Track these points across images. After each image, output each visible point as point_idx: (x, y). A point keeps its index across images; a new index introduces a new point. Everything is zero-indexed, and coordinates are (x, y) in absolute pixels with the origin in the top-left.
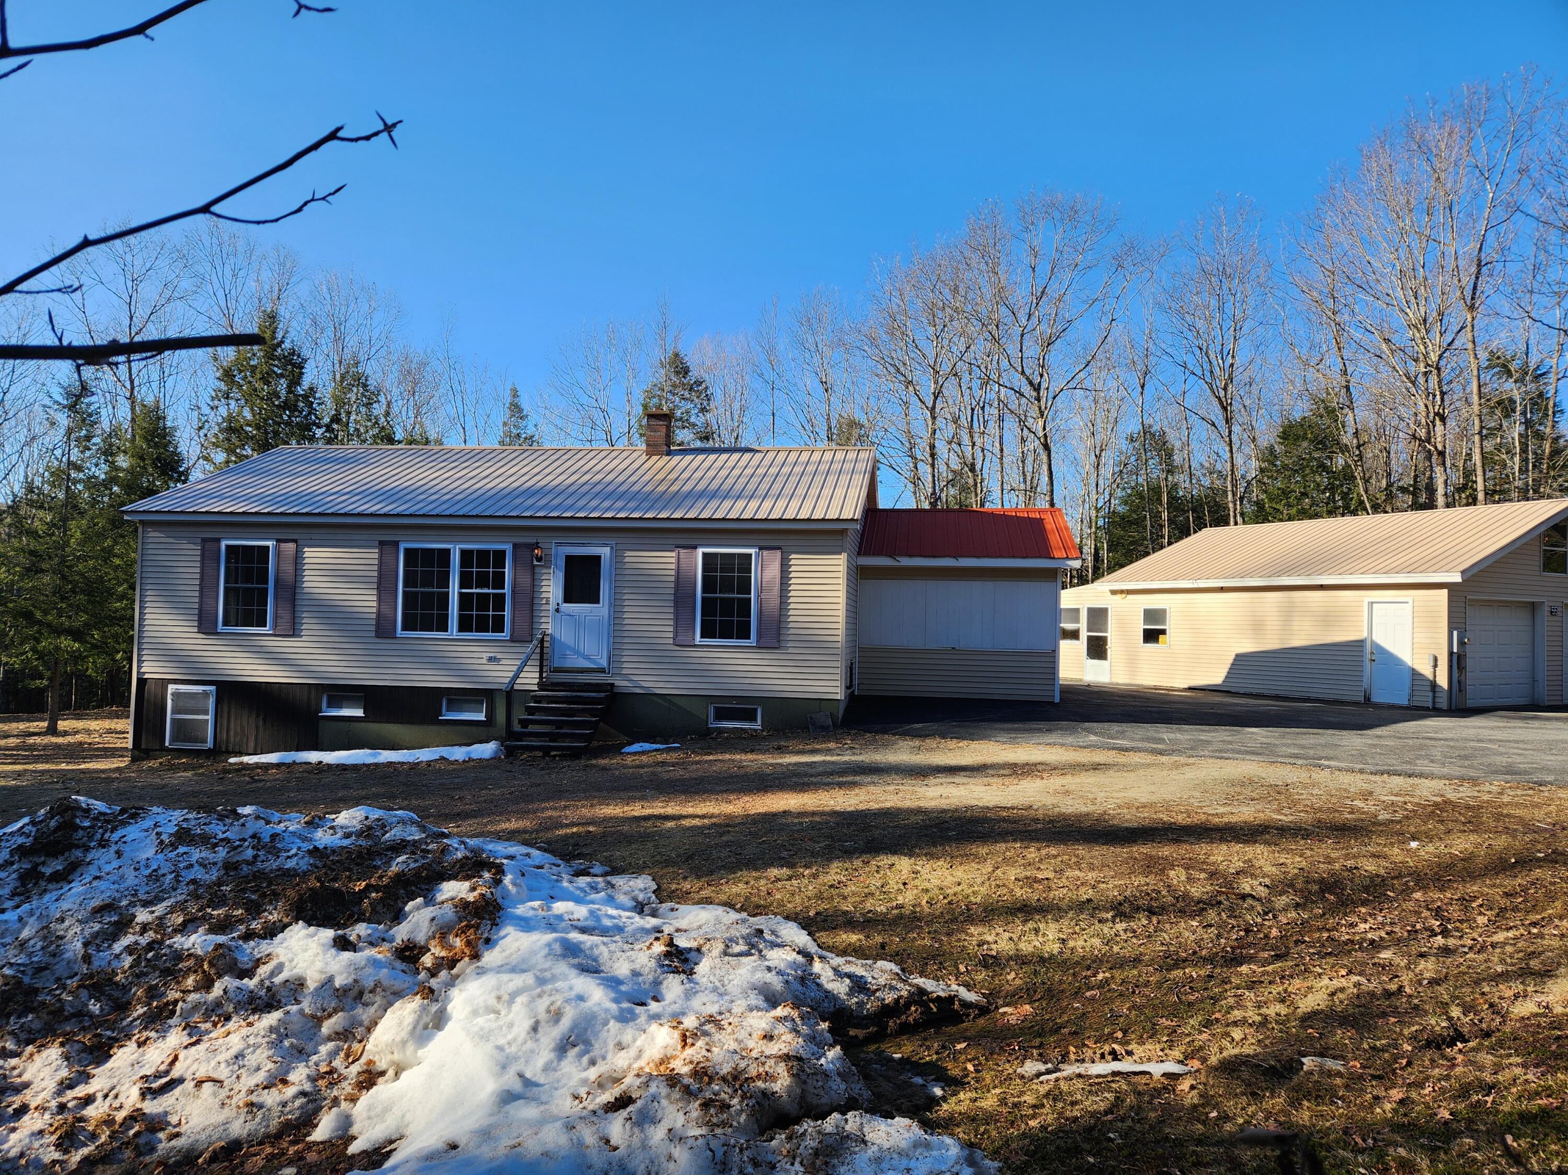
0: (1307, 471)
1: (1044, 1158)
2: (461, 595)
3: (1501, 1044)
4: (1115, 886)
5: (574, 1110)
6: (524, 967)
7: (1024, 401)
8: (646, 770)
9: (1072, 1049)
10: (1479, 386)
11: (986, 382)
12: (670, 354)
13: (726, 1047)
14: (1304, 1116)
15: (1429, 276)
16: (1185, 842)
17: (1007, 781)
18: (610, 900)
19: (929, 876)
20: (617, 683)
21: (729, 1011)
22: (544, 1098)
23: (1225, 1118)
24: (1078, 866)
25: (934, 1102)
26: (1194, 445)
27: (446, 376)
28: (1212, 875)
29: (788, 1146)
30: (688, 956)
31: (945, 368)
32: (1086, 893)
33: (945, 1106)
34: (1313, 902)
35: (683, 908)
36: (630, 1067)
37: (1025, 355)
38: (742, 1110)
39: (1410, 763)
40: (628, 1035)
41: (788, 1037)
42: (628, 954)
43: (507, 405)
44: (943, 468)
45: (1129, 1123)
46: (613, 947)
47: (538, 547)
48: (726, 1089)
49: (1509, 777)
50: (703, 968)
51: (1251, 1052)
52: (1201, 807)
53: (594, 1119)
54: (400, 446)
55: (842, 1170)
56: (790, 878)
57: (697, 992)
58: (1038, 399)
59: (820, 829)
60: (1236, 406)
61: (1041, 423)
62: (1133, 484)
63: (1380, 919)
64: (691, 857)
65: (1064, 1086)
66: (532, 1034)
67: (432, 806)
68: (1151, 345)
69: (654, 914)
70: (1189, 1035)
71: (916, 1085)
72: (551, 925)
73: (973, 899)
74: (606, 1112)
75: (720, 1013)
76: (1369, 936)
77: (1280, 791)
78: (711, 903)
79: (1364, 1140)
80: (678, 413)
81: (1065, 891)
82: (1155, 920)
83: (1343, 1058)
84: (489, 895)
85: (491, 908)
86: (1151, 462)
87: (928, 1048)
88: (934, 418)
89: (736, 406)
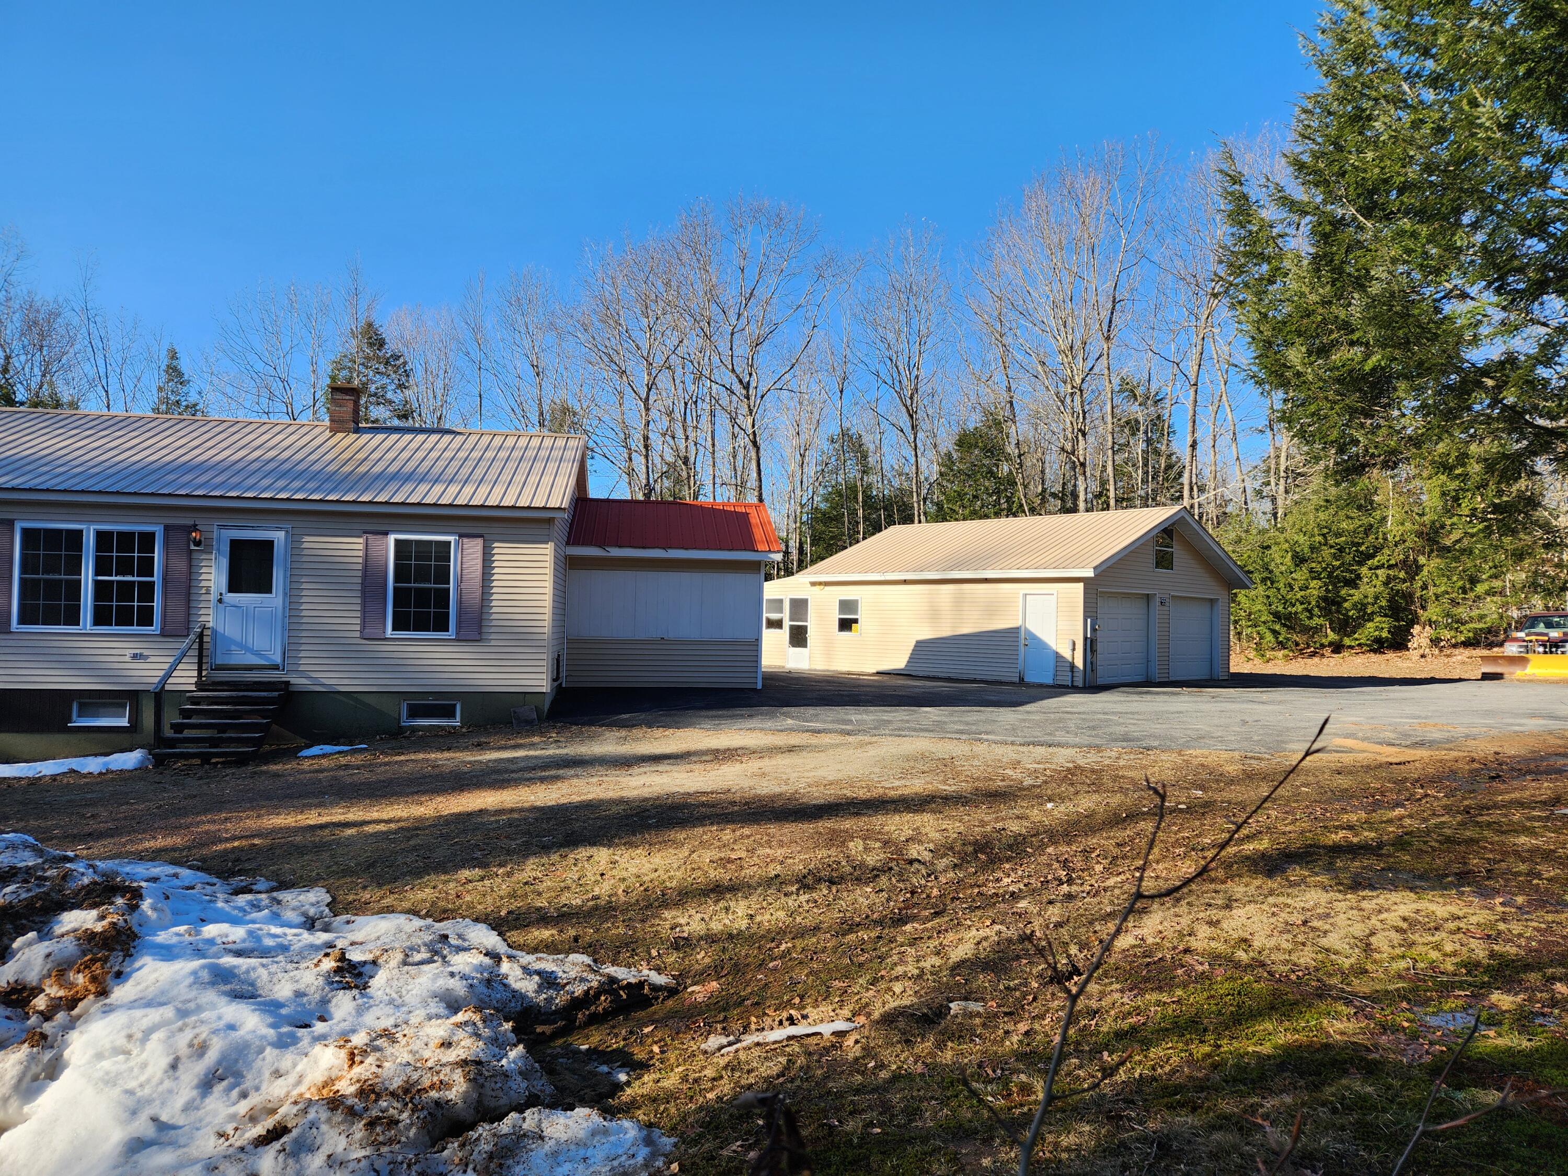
0: (979, 476)
1: (717, 1128)
2: (97, 584)
3: (1106, 974)
4: (801, 860)
5: (219, 1149)
6: (163, 999)
7: (734, 398)
8: (325, 774)
9: (753, 1019)
10: (1113, 408)
11: (698, 377)
12: (362, 323)
13: (399, 1060)
14: (947, 1056)
15: (1076, 308)
16: (864, 814)
17: (709, 766)
18: (276, 918)
19: (627, 865)
20: (293, 681)
21: (406, 1023)
22: (182, 1141)
23: (881, 1066)
24: (769, 844)
25: (618, 1087)
26: (885, 449)
27: (84, 330)
28: (886, 843)
29: (460, 1154)
30: (362, 970)
31: (659, 361)
32: (774, 870)
33: (629, 1091)
34: (968, 862)
35: (360, 919)
36: (287, 1095)
37: (735, 354)
38: (412, 1124)
39: (1050, 734)
40: (287, 1060)
41: (467, 1042)
42: (292, 974)
43: (163, 367)
44: (657, 460)
45: (798, 1082)
46: (274, 968)
47: (196, 530)
48: (396, 1104)
49: (1125, 744)
50: (379, 982)
51: (908, 1003)
52: (880, 782)
53: (242, 1156)
54: (22, 408)
55: (518, 1169)
56: (482, 879)
57: (371, 1007)
58: (748, 398)
59: (517, 826)
60: (921, 414)
61: (750, 420)
62: (833, 483)
63: (1020, 873)
64: (372, 865)
65: (742, 1056)
66: (171, 1073)
67: (56, 827)
68: (848, 352)
69: (326, 929)
70: (858, 993)
71: (601, 1074)
72: (199, 953)
73: (668, 884)
74: (256, 1147)
75: (396, 1026)
76: (1011, 888)
77: (947, 763)
78: (393, 912)
79: (994, 1071)
80: (373, 388)
81: (755, 868)
82: (834, 889)
83: (983, 999)
84: (122, 923)
85: (124, 938)
86: (849, 462)
87: (616, 1036)
88: (647, 409)
89: (439, 384)
